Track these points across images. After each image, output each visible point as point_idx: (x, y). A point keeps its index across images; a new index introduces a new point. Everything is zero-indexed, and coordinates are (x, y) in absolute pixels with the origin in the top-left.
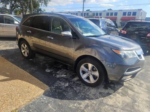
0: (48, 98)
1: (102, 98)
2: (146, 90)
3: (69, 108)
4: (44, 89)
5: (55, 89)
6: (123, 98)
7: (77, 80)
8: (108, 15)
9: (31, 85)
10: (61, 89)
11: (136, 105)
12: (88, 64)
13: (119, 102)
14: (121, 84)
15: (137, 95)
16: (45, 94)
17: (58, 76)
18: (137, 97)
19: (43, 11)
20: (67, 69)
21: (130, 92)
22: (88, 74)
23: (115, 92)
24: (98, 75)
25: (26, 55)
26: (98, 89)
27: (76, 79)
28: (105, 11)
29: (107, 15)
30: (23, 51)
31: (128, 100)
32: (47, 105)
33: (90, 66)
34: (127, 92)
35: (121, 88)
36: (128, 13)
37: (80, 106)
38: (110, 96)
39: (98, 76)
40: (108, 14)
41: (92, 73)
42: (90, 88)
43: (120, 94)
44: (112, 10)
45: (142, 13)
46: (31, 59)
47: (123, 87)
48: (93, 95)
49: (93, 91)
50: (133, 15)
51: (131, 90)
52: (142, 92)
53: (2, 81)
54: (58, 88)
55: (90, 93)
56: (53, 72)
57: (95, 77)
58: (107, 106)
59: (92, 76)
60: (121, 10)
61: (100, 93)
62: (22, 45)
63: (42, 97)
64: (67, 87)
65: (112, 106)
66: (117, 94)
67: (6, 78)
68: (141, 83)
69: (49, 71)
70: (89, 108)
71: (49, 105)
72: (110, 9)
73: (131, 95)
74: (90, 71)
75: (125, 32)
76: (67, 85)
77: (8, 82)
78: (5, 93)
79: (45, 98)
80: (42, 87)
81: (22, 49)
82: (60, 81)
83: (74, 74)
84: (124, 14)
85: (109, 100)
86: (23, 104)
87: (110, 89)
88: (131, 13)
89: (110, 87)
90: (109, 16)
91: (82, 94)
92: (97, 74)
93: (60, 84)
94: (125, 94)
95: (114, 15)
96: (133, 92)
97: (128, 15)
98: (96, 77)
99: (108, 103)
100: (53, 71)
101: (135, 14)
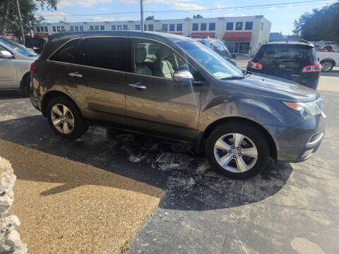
0: (172, 211)
1: (271, 197)
2: (333, 173)
3: (223, 223)
4: (157, 196)
5: (173, 193)
6: (304, 191)
7: (207, 171)
8: (197, 29)
9: (124, 192)
10: (187, 192)
11: (331, 199)
12: (234, 134)
13: (302, 199)
14: (287, 168)
15: (323, 182)
16: (161, 205)
17: (163, 168)
18: (324, 185)
19: (38, 20)
20: (171, 151)
21: (309, 179)
22: (232, 155)
23: (285, 183)
24: (257, 154)
25: (66, 130)
26: (254, 181)
27: (202, 168)
28: (187, 19)
29: (193, 30)
30: (56, 122)
31: (313, 193)
32: (180, 225)
33: (238, 138)
34: (305, 181)
35: (291, 175)
36: (237, 23)
37: (242, 216)
38: (282, 190)
39: (256, 157)
40: (195, 27)
41: (242, 153)
42: (239, 182)
43: (296, 185)
44: (201, 17)
45: (263, 23)
46: (79, 140)
47: (293, 173)
48: (251, 193)
49: (247, 187)
50: (246, 29)
51: (309, 175)
52: (329, 177)
53: (54, 193)
54: (178, 190)
55: (244, 191)
56: (149, 161)
57: (247, 160)
58: (287, 210)
59: (241, 157)
60: (223, 19)
61: (262, 189)
62: (55, 108)
63: (160, 213)
64: (195, 186)
65: (295, 207)
66: (292, 187)
67: (57, 185)
68: (318, 162)
69: (138, 160)
70: (259, 217)
71: (183, 223)
72: (199, 17)
73: (314, 184)
74: (238, 148)
75: (260, 67)
76: (192, 182)
77: (68, 193)
78: (82, 216)
79: (166, 213)
80: (152, 193)
81: (53, 118)
82: (175, 176)
83: (191, 160)
84: (230, 26)
85: (284, 198)
86: (133, 230)
87: (274, 179)
88: (242, 23)
89: (273, 175)
90: (199, 31)
91: (231, 194)
92: (253, 152)
93: (178, 182)
94: (303, 184)
95: (210, 30)
96: (315, 180)
97: (237, 29)
98: (249, 159)
99: (286, 203)
100: (146, 159)
101: (249, 25)
